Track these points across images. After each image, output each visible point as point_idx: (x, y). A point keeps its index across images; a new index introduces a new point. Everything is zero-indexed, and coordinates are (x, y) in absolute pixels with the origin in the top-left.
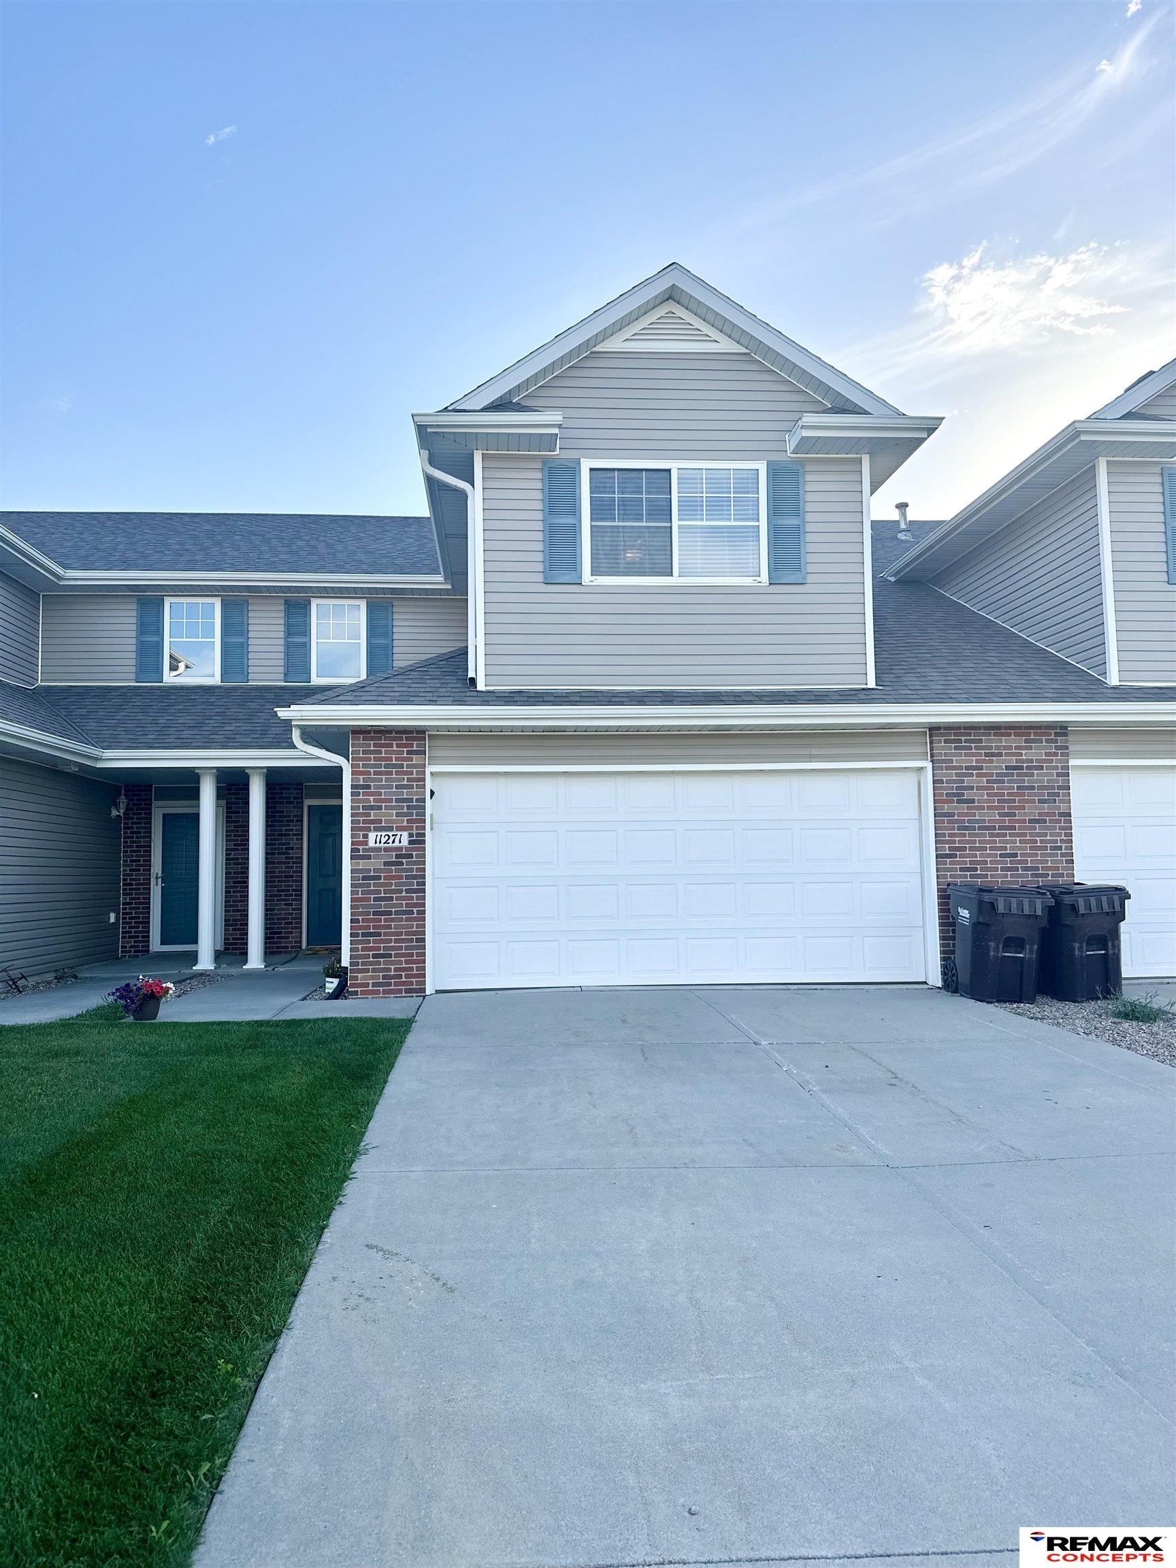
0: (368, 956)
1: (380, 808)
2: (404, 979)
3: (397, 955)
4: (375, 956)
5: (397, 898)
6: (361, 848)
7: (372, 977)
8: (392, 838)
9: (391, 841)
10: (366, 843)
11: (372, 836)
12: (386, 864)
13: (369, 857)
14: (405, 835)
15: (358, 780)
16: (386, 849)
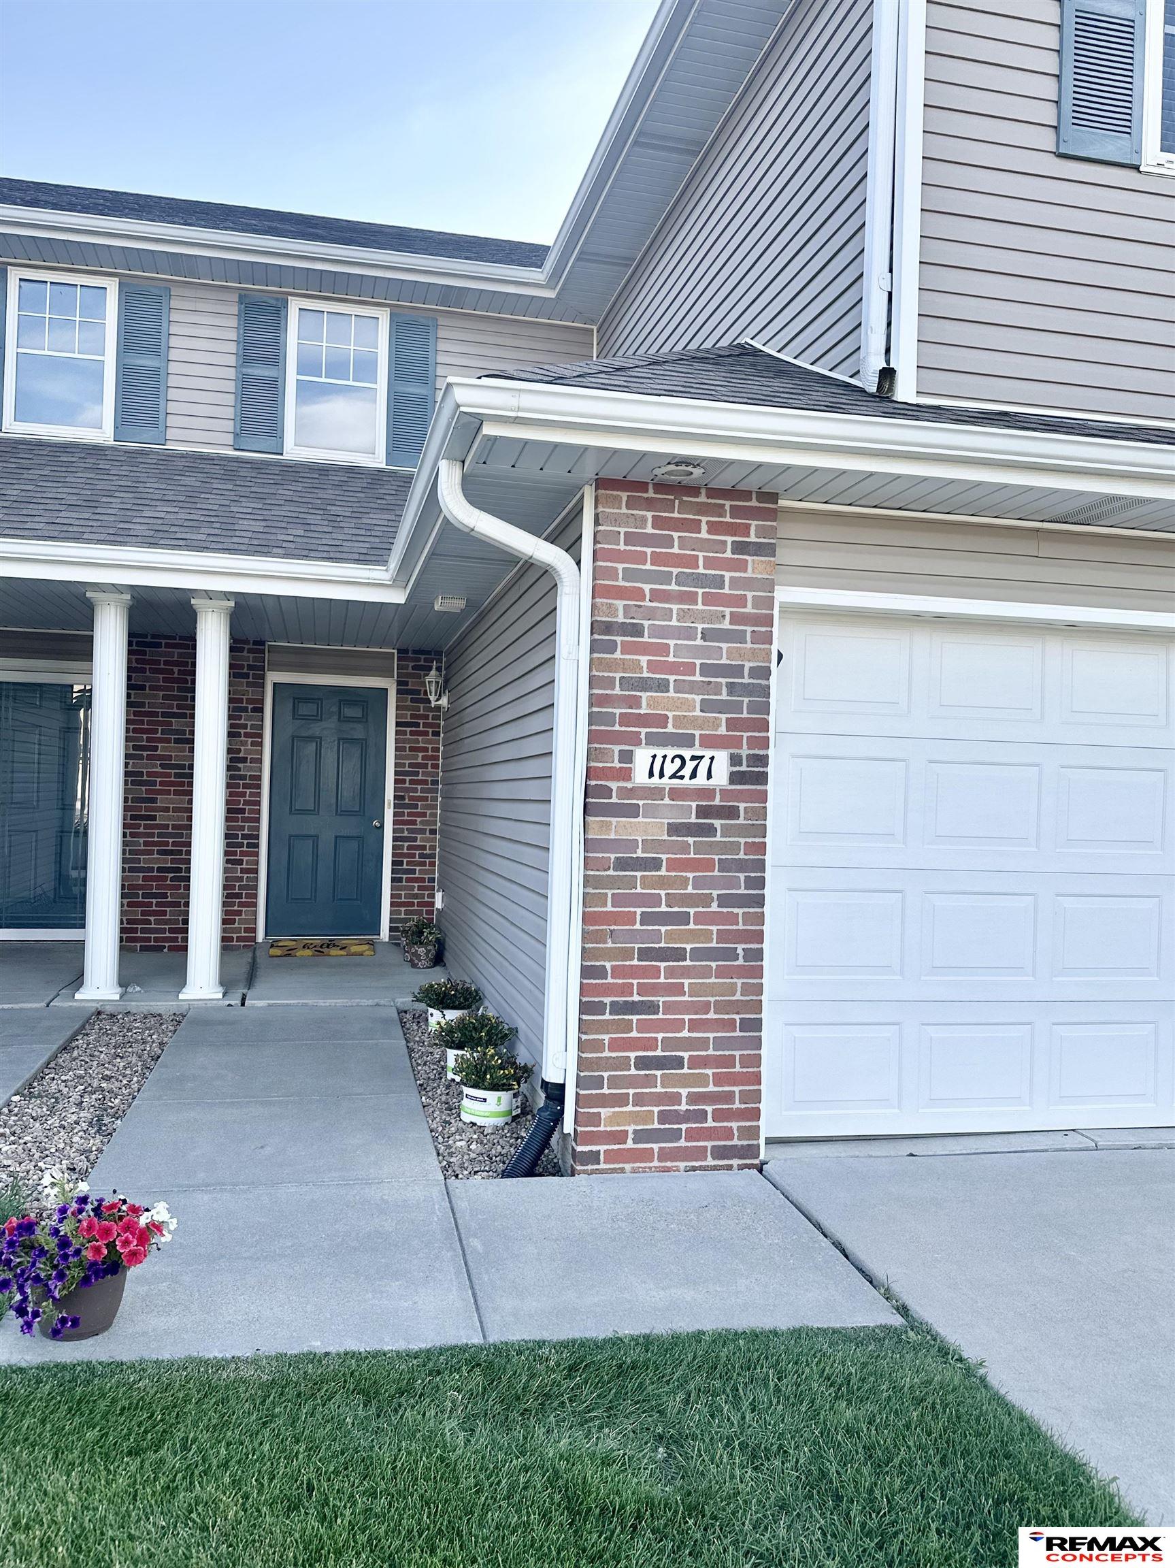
0: (623, 1064)
1: (663, 686)
2: (710, 1123)
3: (695, 1062)
4: (642, 1063)
5: (699, 919)
6: (614, 785)
7: (634, 1118)
8: (690, 765)
9: (687, 772)
10: (626, 774)
11: (642, 757)
12: (674, 829)
13: (633, 811)
14: (722, 758)
15: (612, 610)
16: (675, 794)
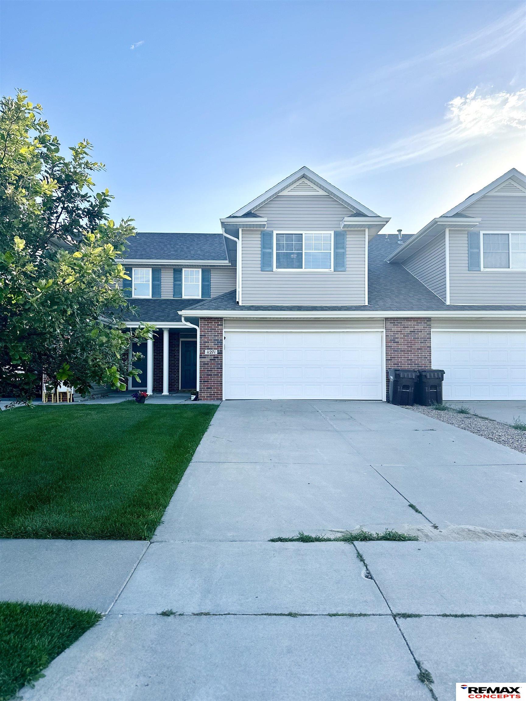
0: (205, 388)
1: (209, 342)
2: (216, 395)
3: (214, 388)
4: (207, 388)
5: (214, 371)
6: (203, 355)
7: (206, 395)
8: (212, 352)
10: (204, 353)
11: (206, 351)
12: (210, 360)
13: (205, 358)
14: (216, 351)
15: (202, 333)
16: (210, 355)
